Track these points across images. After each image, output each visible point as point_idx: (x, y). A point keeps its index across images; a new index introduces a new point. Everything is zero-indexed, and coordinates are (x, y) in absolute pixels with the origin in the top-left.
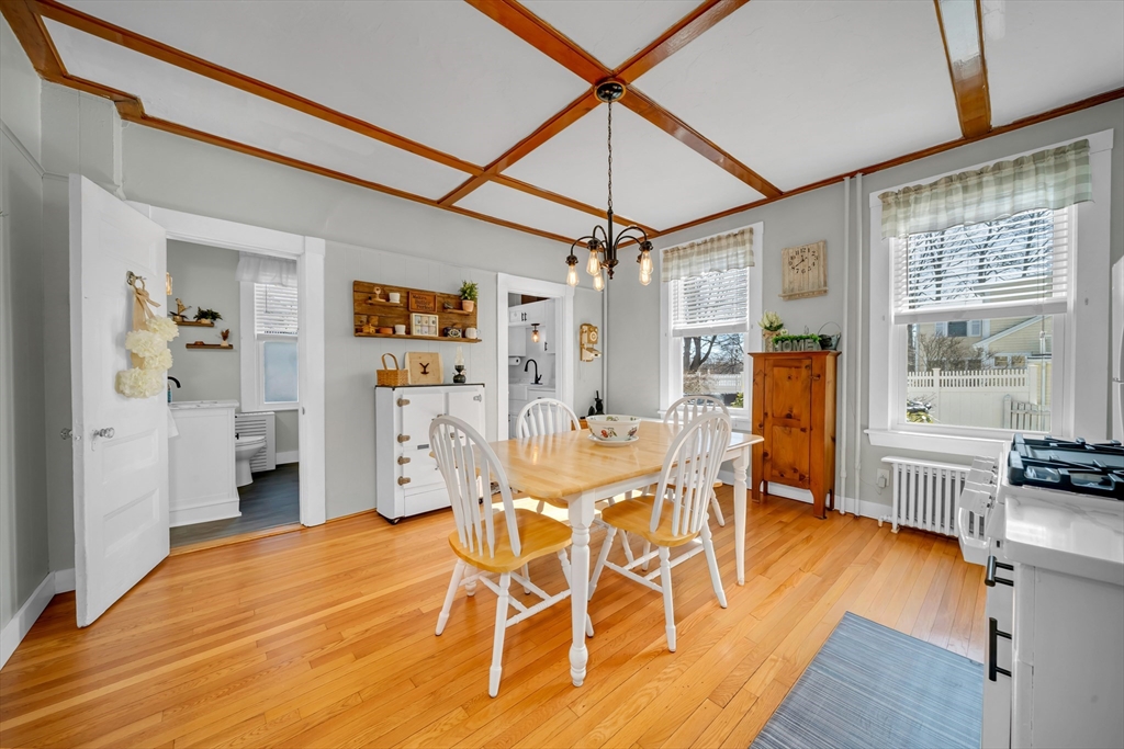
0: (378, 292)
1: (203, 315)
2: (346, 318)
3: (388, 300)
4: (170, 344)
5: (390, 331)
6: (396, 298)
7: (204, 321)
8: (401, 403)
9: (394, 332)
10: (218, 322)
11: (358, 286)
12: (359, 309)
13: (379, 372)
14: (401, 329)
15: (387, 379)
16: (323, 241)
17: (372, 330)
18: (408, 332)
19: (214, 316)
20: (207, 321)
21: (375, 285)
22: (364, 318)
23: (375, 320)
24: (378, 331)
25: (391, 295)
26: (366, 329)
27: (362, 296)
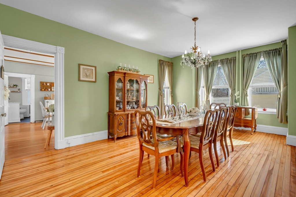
0: (45, 83)
1: (14, 86)
2: (39, 88)
3: (47, 85)
4: (9, 93)
5: (47, 90)
6: (48, 84)
7: (14, 87)
8: (47, 102)
9: (48, 90)
10: (17, 87)
11: (41, 82)
12: (41, 86)
13: (44, 97)
14: (49, 90)
15: (46, 98)
16: (35, 75)
17: (43, 90)
18: (51, 90)
19: (17, 86)
20: (15, 87)
21: (44, 82)
22: (42, 88)
23: (44, 88)
24: (45, 90)
25: (47, 84)
26: (42, 90)
27: (42, 84)
